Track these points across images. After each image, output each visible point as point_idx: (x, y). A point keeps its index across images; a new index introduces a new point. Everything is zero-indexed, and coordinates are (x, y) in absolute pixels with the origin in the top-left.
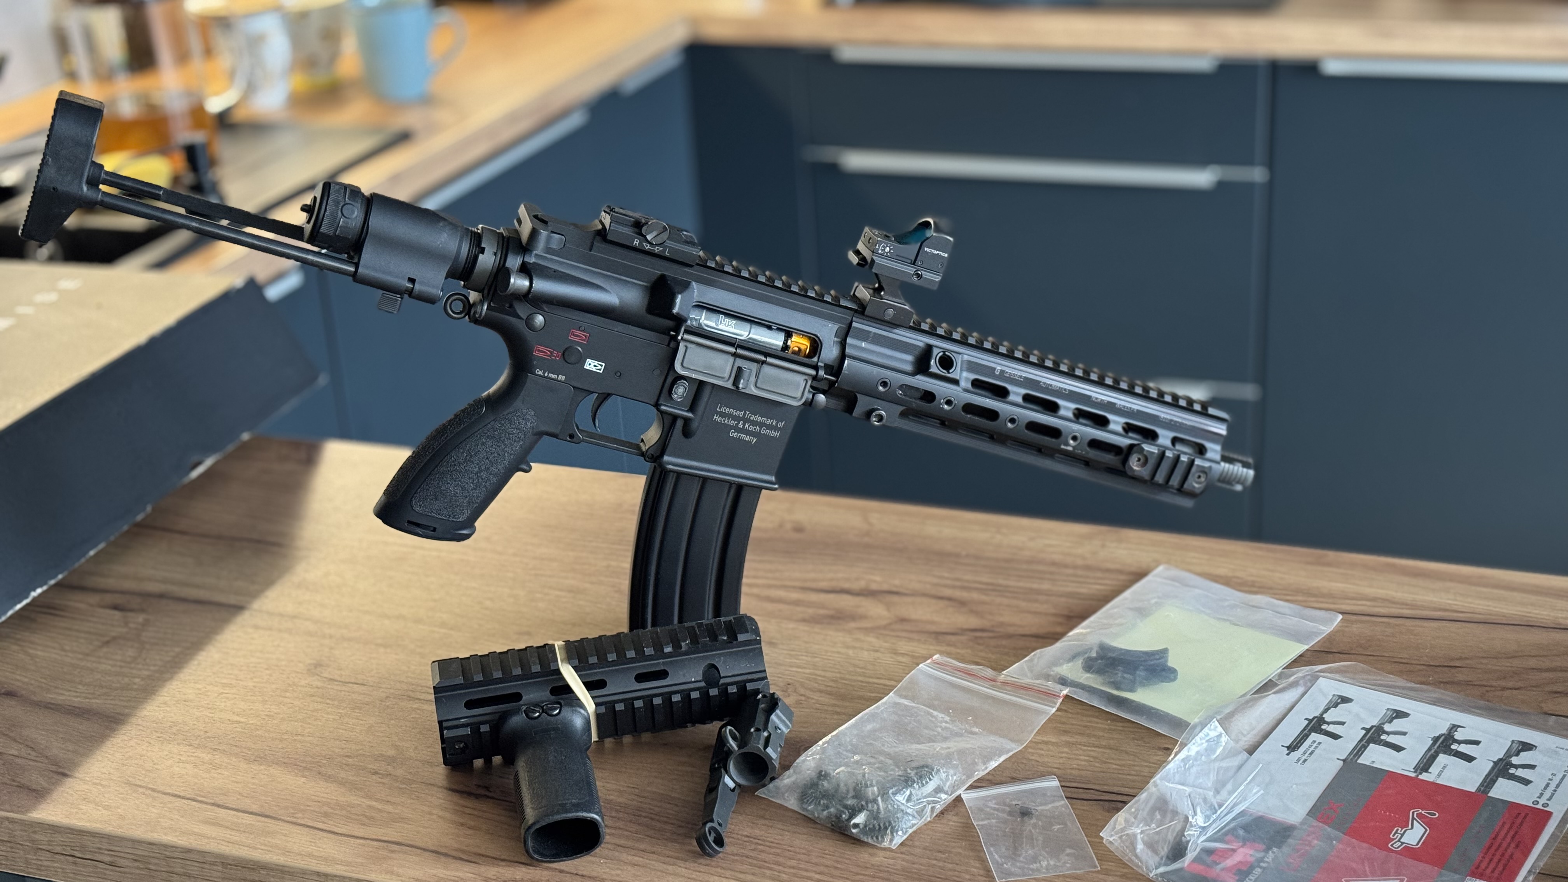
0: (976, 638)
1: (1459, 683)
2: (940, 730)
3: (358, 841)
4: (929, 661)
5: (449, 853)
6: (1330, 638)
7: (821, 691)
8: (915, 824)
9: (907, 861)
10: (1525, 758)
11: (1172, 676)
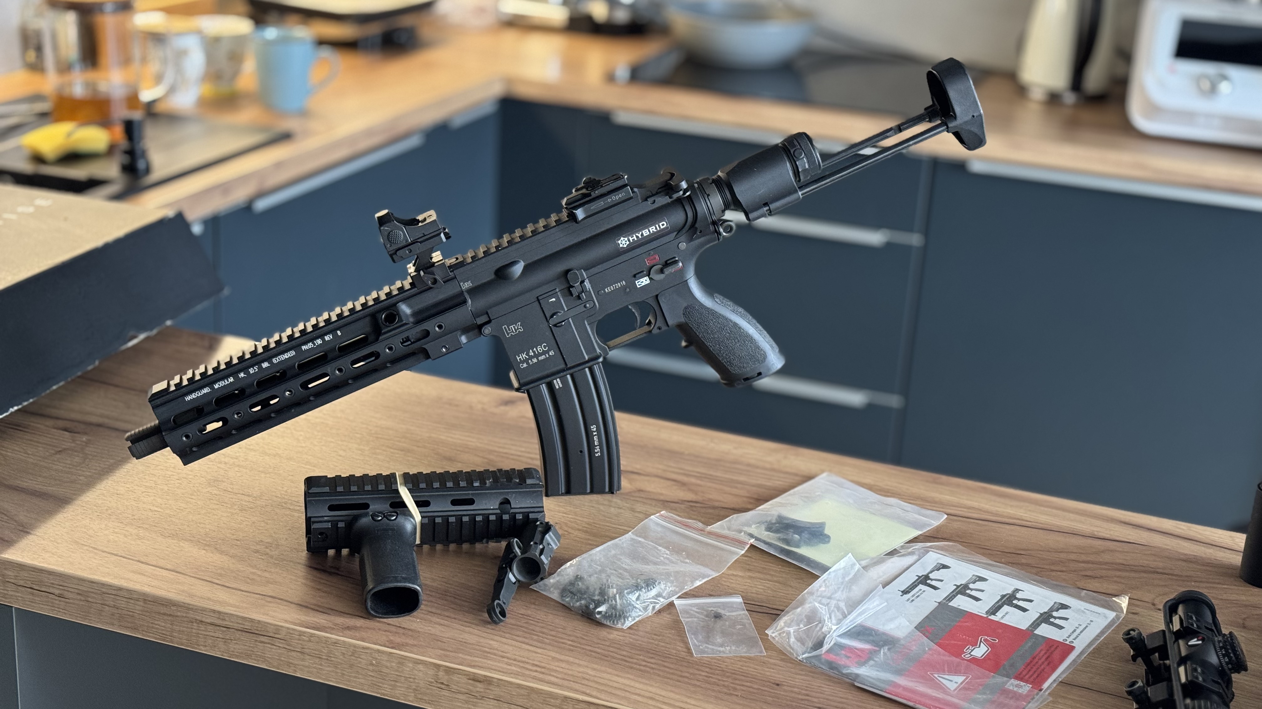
0: (691, 506)
1: (1022, 564)
2: (662, 558)
3: (244, 593)
4: (658, 514)
5: (309, 606)
6: (938, 529)
7: (579, 530)
8: (641, 615)
9: (633, 639)
10: (1062, 613)
11: (827, 540)
